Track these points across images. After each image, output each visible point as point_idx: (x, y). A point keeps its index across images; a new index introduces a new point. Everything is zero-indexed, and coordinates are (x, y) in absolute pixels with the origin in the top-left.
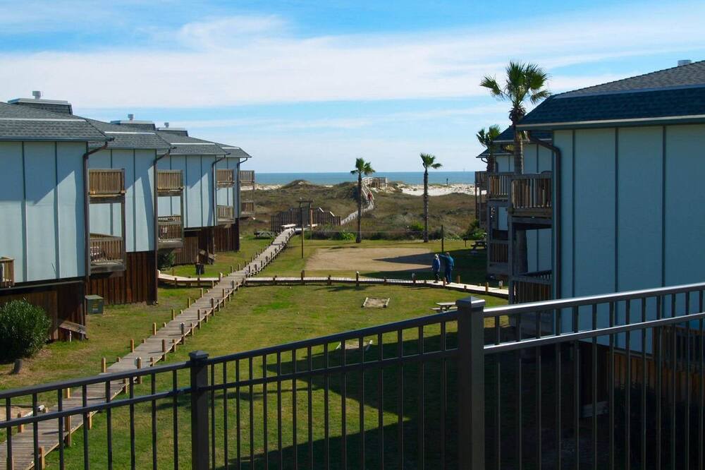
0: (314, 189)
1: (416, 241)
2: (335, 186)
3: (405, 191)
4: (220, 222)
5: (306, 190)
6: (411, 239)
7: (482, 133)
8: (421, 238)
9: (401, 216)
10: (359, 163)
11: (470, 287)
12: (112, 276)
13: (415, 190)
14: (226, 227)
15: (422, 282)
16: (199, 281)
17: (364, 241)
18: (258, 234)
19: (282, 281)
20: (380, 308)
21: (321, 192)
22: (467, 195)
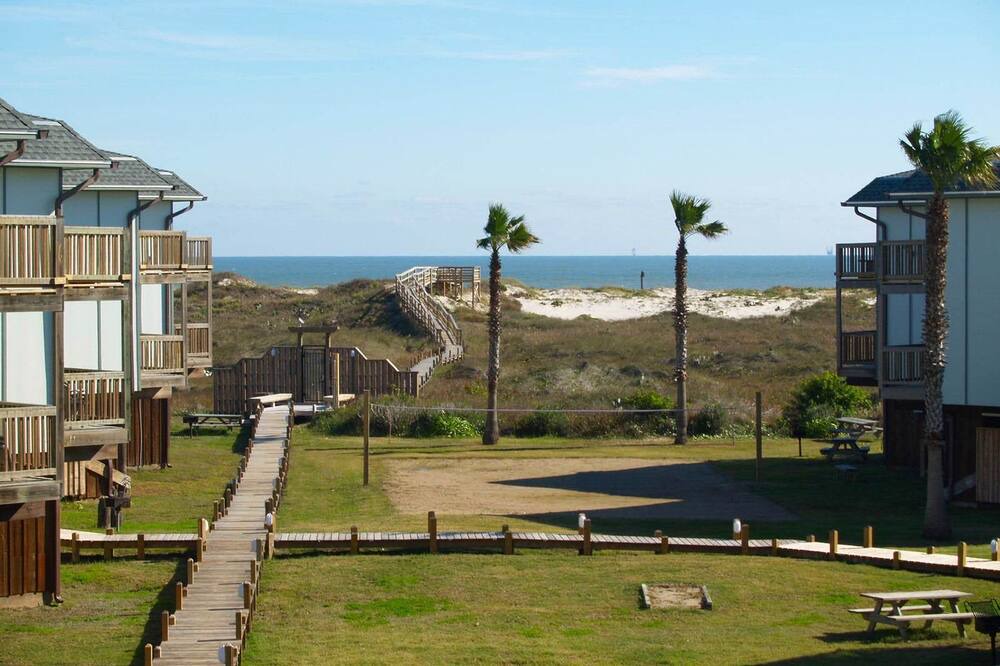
0: (265, 299)
1: (648, 440)
2: (321, 291)
3: (529, 306)
4: (145, 382)
5: (244, 302)
6: (631, 434)
7: (914, 135)
8: (660, 432)
9: (570, 372)
10: (497, 222)
11: (909, 555)
12: (18, 515)
13: (556, 303)
14: (159, 395)
15: (768, 543)
16: (141, 543)
17: (503, 442)
18: (195, 419)
19: (376, 543)
20: (693, 611)
21: (288, 307)
22: (705, 319)
